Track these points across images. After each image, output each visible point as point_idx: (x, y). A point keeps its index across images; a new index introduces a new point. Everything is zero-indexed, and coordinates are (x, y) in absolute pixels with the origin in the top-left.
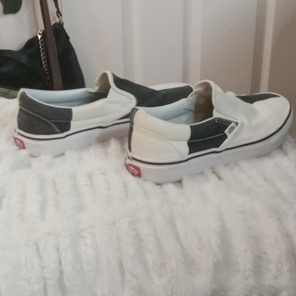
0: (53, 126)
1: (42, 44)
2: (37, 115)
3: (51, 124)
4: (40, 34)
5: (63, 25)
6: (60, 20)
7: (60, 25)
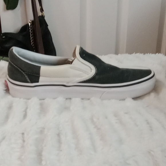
0: (26, 77)
1: (31, 29)
2: (16, 67)
3: (25, 75)
4: (30, 23)
5: (44, 17)
6: (42, 14)
7: (43, 17)
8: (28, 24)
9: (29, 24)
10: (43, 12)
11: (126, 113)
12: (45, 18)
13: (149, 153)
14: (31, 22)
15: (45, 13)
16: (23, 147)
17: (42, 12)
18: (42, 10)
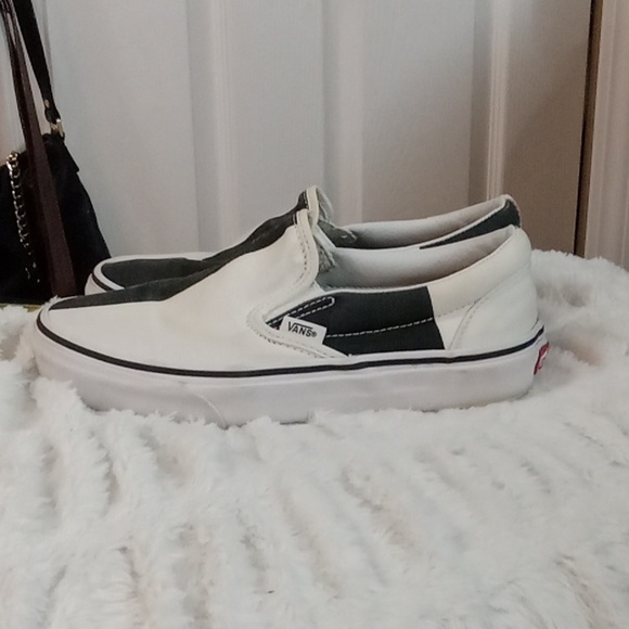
1: (18, 186)
4: (12, 163)
5: (63, 138)
6: (55, 127)
7: (57, 138)
8: (6, 166)
9: (9, 166)
10: (58, 121)
11: (456, 453)
12: (67, 142)
13: (560, 564)
14: (14, 159)
15: (66, 124)
16: (135, 594)
17: (55, 123)
18: (53, 114)
